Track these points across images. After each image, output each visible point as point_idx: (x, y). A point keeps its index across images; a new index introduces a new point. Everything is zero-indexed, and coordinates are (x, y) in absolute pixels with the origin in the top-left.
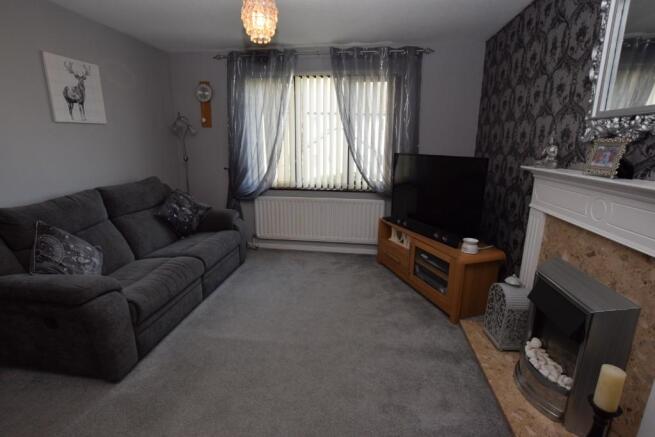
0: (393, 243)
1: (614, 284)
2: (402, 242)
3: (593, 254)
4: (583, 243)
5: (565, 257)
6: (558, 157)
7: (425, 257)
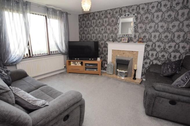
0: (73, 66)
1: (128, 56)
2: (76, 64)
3: (124, 53)
4: (122, 52)
5: (118, 55)
6: (112, 41)
7: (88, 65)
